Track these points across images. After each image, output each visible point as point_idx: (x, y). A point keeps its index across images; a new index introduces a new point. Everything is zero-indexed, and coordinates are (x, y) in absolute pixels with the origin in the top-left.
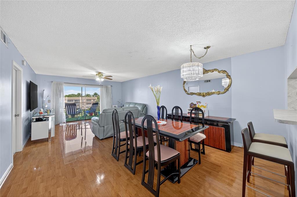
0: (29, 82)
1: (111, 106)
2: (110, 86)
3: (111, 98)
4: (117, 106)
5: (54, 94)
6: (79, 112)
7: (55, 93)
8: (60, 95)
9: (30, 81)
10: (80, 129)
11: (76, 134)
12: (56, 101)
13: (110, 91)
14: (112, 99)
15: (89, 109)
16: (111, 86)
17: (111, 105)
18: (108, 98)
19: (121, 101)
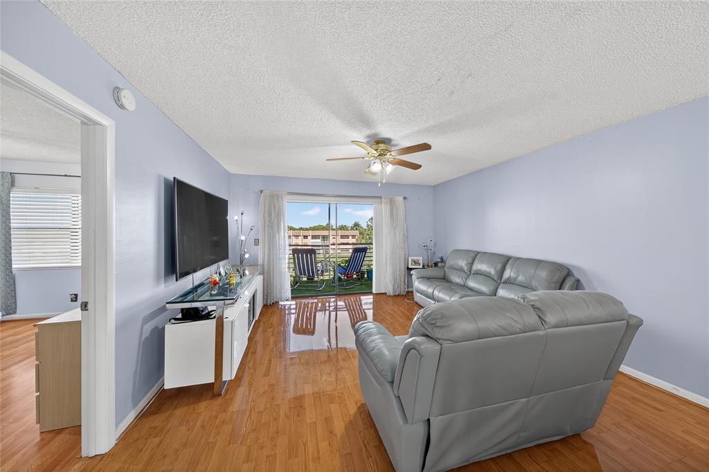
0: (172, 180)
1: (405, 257)
2: (401, 199)
3: (404, 234)
4: (421, 258)
5: (265, 222)
6: (322, 271)
7: (267, 220)
8: (279, 225)
9: (174, 178)
10: (327, 312)
11: (314, 327)
12: (269, 243)
13: (401, 213)
14: (406, 237)
15: (346, 261)
16: (405, 198)
17: (405, 255)
18: (395, 234)
19: (432, 243)
